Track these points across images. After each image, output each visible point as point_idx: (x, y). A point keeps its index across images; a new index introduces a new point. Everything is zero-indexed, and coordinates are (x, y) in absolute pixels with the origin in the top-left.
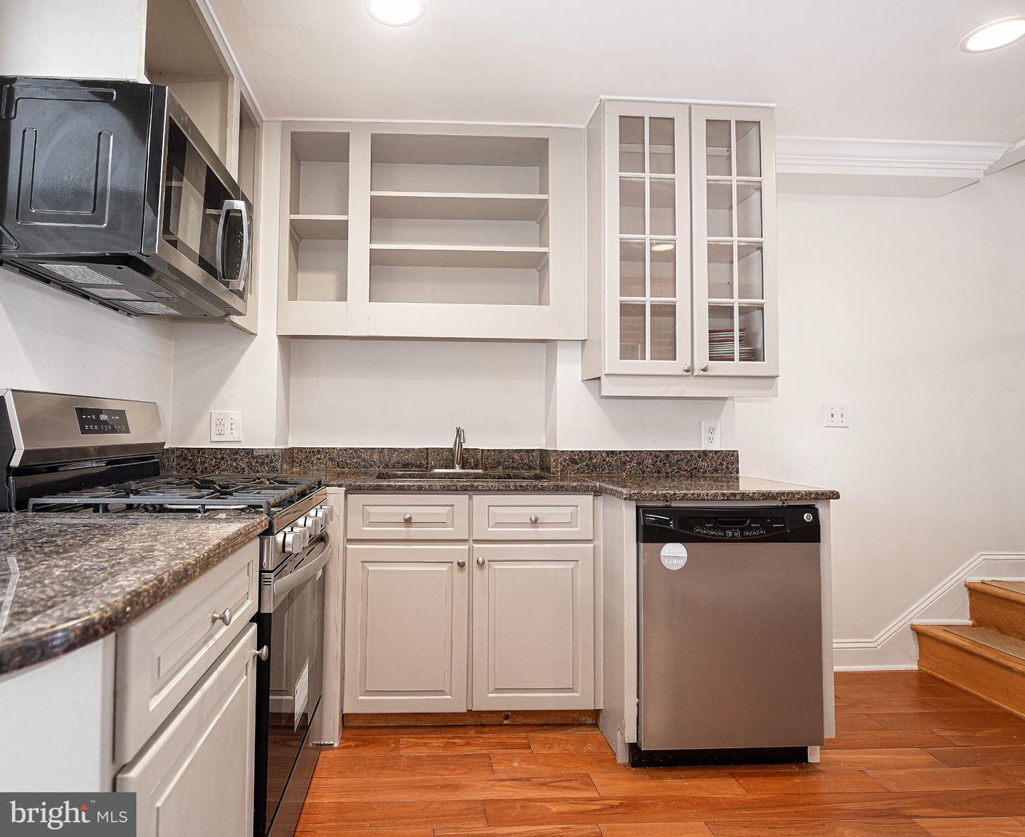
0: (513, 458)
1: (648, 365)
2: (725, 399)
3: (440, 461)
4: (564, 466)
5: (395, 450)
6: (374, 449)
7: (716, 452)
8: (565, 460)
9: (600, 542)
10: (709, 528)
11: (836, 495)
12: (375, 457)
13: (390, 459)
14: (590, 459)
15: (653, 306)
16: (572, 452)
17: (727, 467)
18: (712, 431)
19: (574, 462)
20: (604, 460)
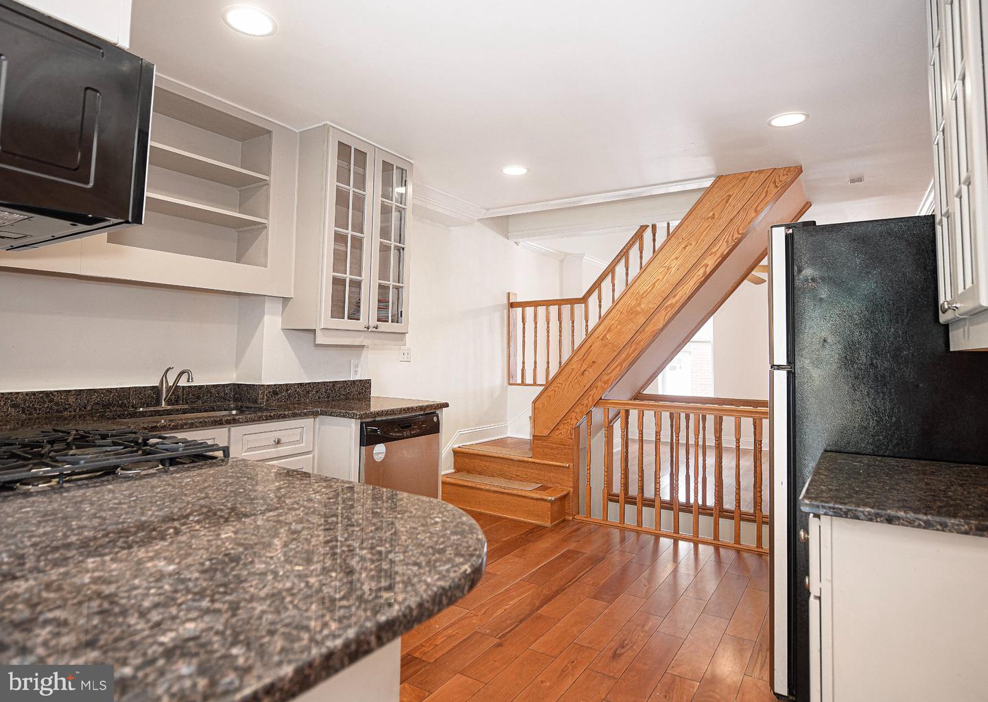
0: (211, 393)
1: (346, 323)
2: (363, 346)
3: (141, 399)
4: (269, 397)
5: (95, 391)
6: (70, 391)
7: (360, 381)
8: (270, 392)
9: (316, 452)
10: (396, 432)
11: (446, 405)
12: (71, 400)
13: (88, 401)
14: (287, 390)
15: (351, 281)
16: (275, 385)
17: (365, 391)
18: (356, 366)
19: (275, 393)
20: (296, 391)
